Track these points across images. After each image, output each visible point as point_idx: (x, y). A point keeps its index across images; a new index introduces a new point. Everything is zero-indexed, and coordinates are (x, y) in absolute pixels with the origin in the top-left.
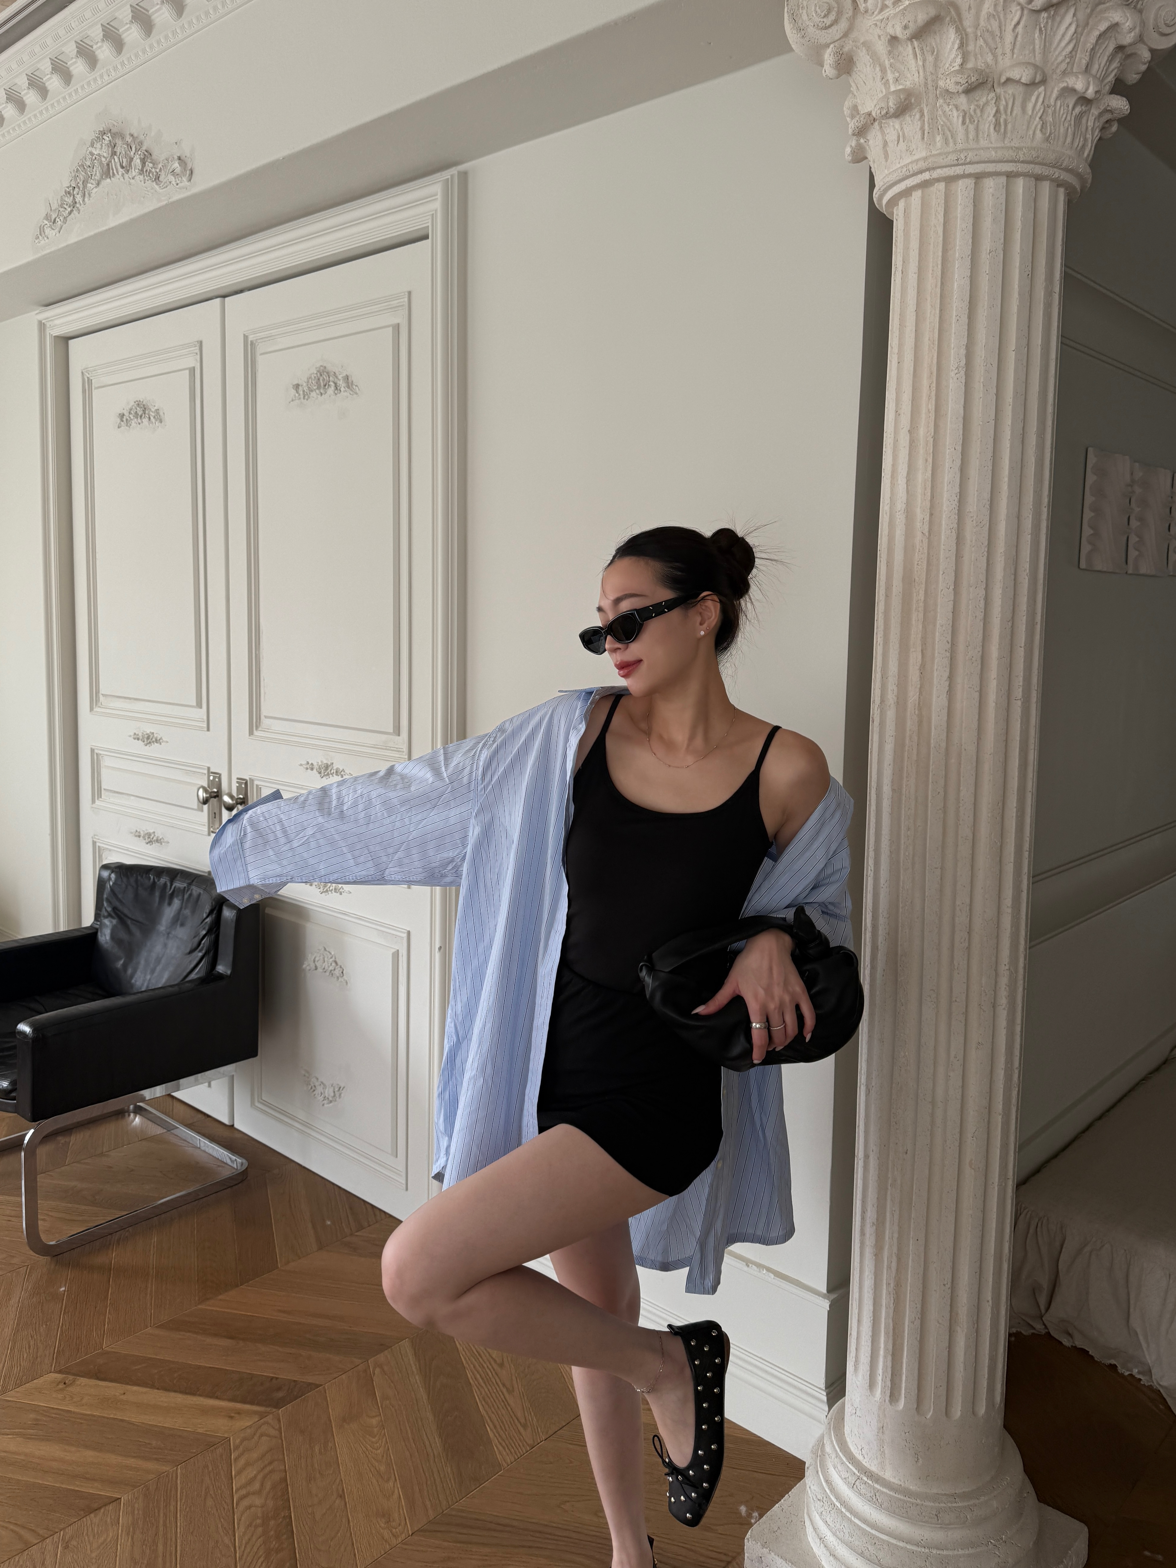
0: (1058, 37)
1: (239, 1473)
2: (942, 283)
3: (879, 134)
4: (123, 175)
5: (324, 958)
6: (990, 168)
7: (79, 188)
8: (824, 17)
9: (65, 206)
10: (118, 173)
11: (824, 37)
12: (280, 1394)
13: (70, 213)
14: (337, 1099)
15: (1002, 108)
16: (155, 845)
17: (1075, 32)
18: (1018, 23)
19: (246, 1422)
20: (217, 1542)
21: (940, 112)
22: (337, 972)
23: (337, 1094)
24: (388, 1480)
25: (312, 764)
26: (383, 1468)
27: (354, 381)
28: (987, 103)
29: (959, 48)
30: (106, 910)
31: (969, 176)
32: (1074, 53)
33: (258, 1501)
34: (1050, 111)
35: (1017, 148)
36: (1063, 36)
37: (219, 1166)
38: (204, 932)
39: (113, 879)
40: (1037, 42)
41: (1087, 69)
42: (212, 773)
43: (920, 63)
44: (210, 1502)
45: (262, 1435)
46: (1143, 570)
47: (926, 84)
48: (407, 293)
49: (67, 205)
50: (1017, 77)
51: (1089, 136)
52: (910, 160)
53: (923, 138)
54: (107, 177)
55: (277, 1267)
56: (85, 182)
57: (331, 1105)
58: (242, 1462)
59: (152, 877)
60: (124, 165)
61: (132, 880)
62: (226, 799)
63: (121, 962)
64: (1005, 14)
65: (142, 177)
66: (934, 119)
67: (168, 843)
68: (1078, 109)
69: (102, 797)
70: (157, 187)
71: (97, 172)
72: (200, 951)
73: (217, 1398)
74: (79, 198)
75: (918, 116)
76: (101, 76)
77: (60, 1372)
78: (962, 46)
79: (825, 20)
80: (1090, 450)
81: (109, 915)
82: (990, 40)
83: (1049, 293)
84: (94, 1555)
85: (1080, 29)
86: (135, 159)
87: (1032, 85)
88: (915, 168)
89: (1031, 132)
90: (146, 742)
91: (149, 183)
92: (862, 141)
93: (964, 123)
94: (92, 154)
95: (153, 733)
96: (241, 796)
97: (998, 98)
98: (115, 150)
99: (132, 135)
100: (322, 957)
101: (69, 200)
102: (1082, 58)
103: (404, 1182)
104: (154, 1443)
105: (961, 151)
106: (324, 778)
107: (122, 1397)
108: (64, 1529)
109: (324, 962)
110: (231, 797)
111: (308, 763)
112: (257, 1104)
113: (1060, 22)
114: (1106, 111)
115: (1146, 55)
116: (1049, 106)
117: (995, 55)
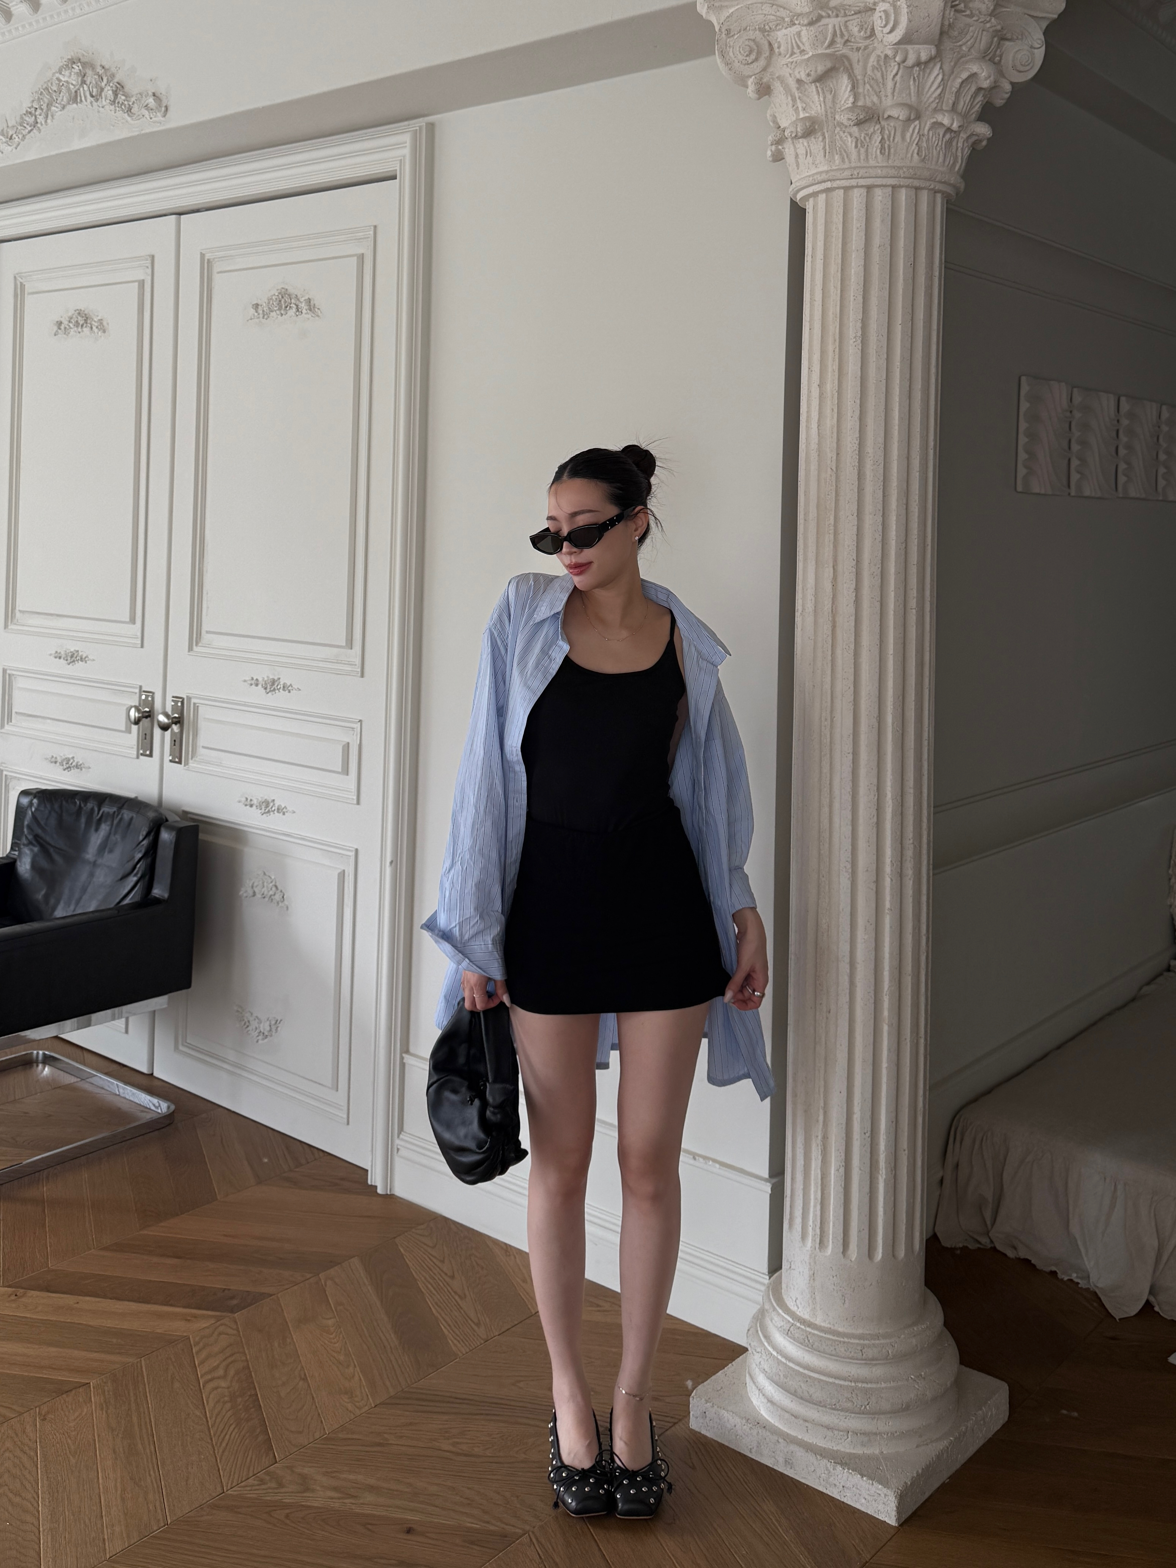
0: (929, 83)
1: (202, 1363)
2: (842, 270)
3: (792, 146)
4: (91, 103)
5: (263, 883)
6: (879, 181)
7: (42, 109)
8: (747, 56)
9: (25, 125)
10: (86, 101)
11: (746, 71)
12: (235, 1302)
13: (29, 132)
14: (273, 1034)
15: (886, 137)
16: (74, 771)
17: (943, 80)
18: (896, 74)
19: (204, 1324)
20: (189, 1414)
21: (837, 137)
22: (278, 897)
23: (274, 1028)
24: (348, 1366)
25: (257, 680)
26: (342, 1358)
27: (316, 305)
28: (874, 133)
29: (851, 91)
30: (26, 837)
31: (862, 186)
32: (942, 95)
33: (223, 1384)
34: (924, 139)
35: (899, 167)
36: (933, 83)
37: (142, 1111)
38: (140, 855)
39: (35, 805)
40: (912, 87)
41: (954, 108)
42: (144, 691)
43: (822, 99)
44: (177, 1385)
45: (220, 1334)
46: (1087, 493)
47: (826, 115)
48: (372, 228)
49: (27, 124)
50: (896, 116)
51: (959, 154)
52: (815, 171)
53: (825, 156)
54: (73, 103)
55: (217, 1199)
56: (49, 105)
57: (266, 1040)
58: (203, 1355)
59: (78, 803)
60: (94, 94)
61: (56, 806)
62: (162, 718)
63: (43, 892)
64: (886, 67)
65: (112, 107)
66: (833, 142)
67: (90, 768)
68: (948, 136)
69: (13, 721)
70: (129, 119)
71: (64, 97)
72: (135, 875)
73: (171, 1305)
74: (41, 119)
75: (821, 139)
76: (73, 9)
77: (9, 1286)
78: (853, 87)
79: (747, 58)
80: (1023, 379)
81: (30, 843)
82: (876, 87)
83: (930, 278)
84: (72, 1424)
85: (946, 78)
86: (106, 90)
87: (909, 120)
88: (819, 178)
89: (909, 155)
90: (69, 661)
91: (120, 113)
92: (780, 147)
93: (856, 147)
94: (59, 80)
95: (78, 651)
96: (176, 715)
97: (882, 129)
98: (85, 79)
99: (103, 68)
100: (261, 882)
101: (31, 120)
102: (949, 98)
103: (345, 1116)
104: (114, 1341)
105: (855, 168)
106: (270, 694)
107: (76, 1305)
108: (39, 1406)
109: (264, 887)
110: (167, 715)
111: (252, 679)
112: (181, 1048)
113: (930, 73)
114: (972, 135)
115: (1008, 87)
116: (923, 135)
117: (879, 97)
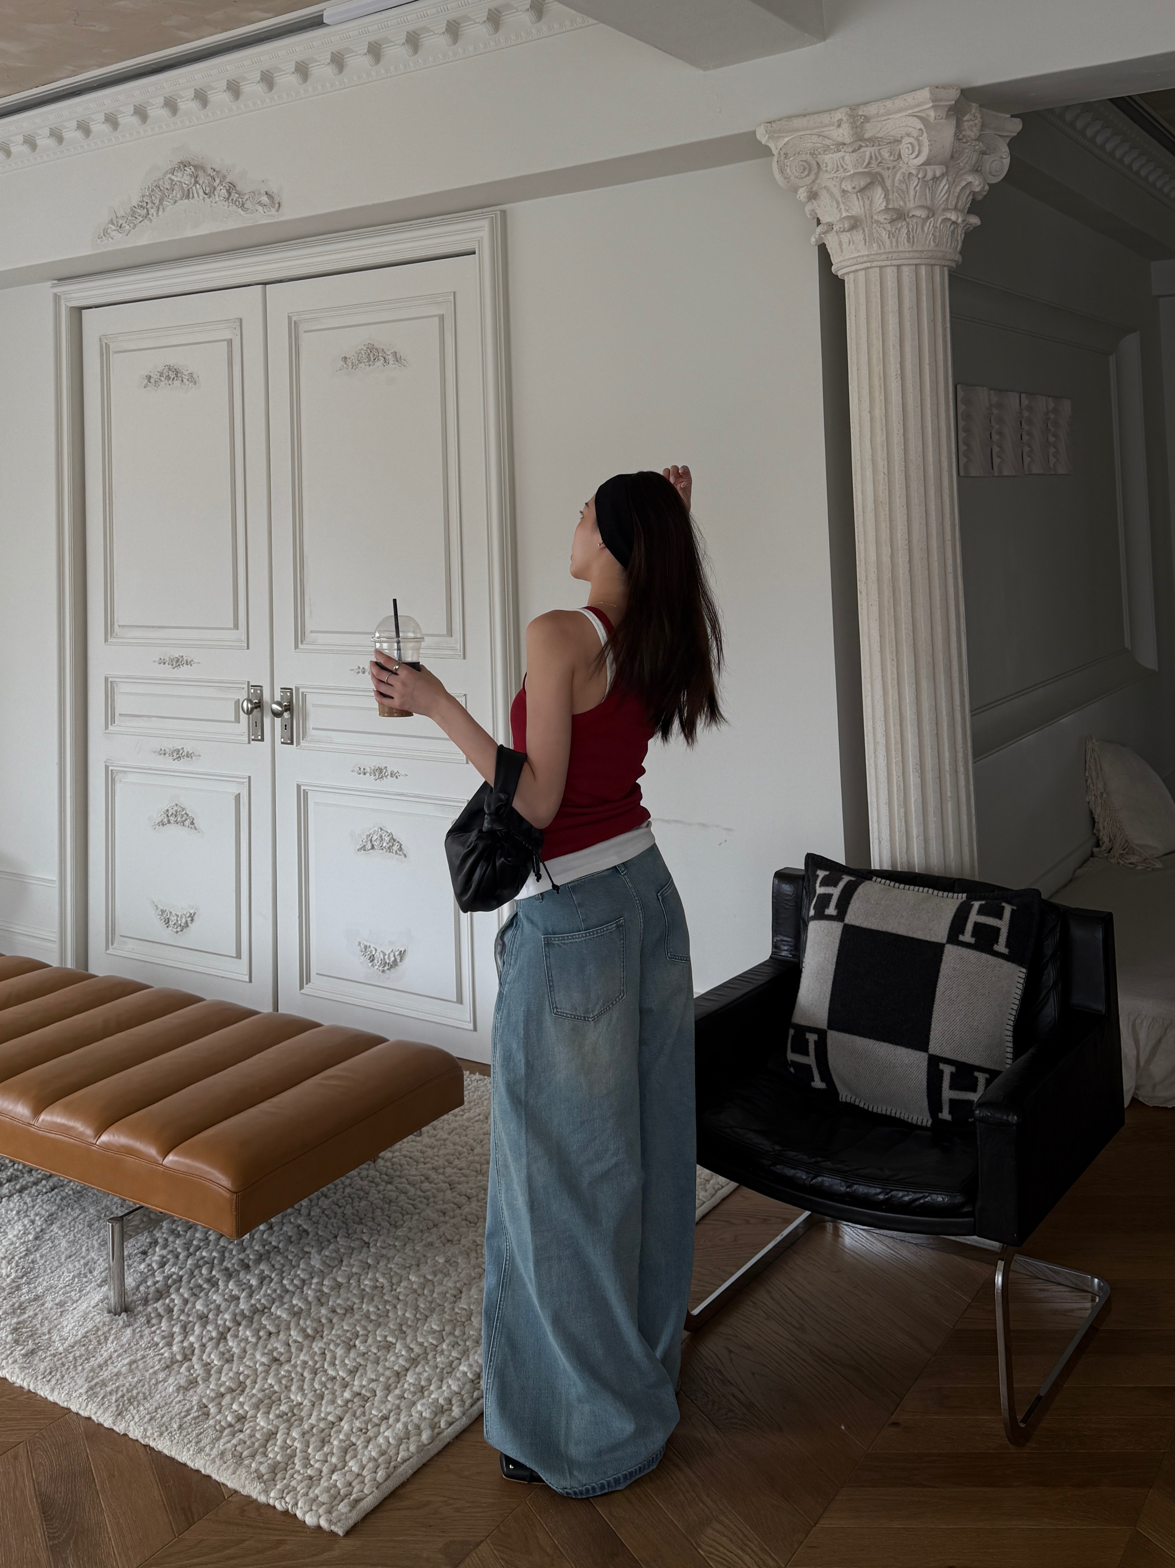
0: (939, 192)
5: (381, 837)
7: (154, 203)
8: (800, 172)
9: (136, 216)
11: (800, 182)
17: (949, 188)
18: (917, 185)
21: (875, 231)
22: (395, 848)
23: (398, 958)
28: (902, 229)
32: (949, 198)
35: (920, 251)
36: (942, 191)
40: (928, 194)
41: (957, 206)
42: (252, 685)
48: (449, 293)
49: (139, 215)
50: (917, 215)
51: (959, 240)
52: (857, 255)
53: (865, 244)
54: (187, 199)
56: (162, 200)
57: (391, 970)
64: (910, 181)
65: (226, 203)
67: (200, 756)
68: (953, 228)
70: (242, 212)
71: (178, 194)
75: (862, 232)
78: (885, 195)
79: (801, 174)
82: (901, 194)
83: (944, 329)
85: (951, 186)
87: (928, 218)
88: (861, 259)
89: (928, 242)
92: (824, 237)
93: (889, 238)
96: (286, 702)
97: (908, 224)
100: (378, 837)
102: (954, 200)
105: (889, 253)
109: (382, 840)
113: (940, 185)
114: (967, 226)
116: (936, 227)
117: (905, 202)
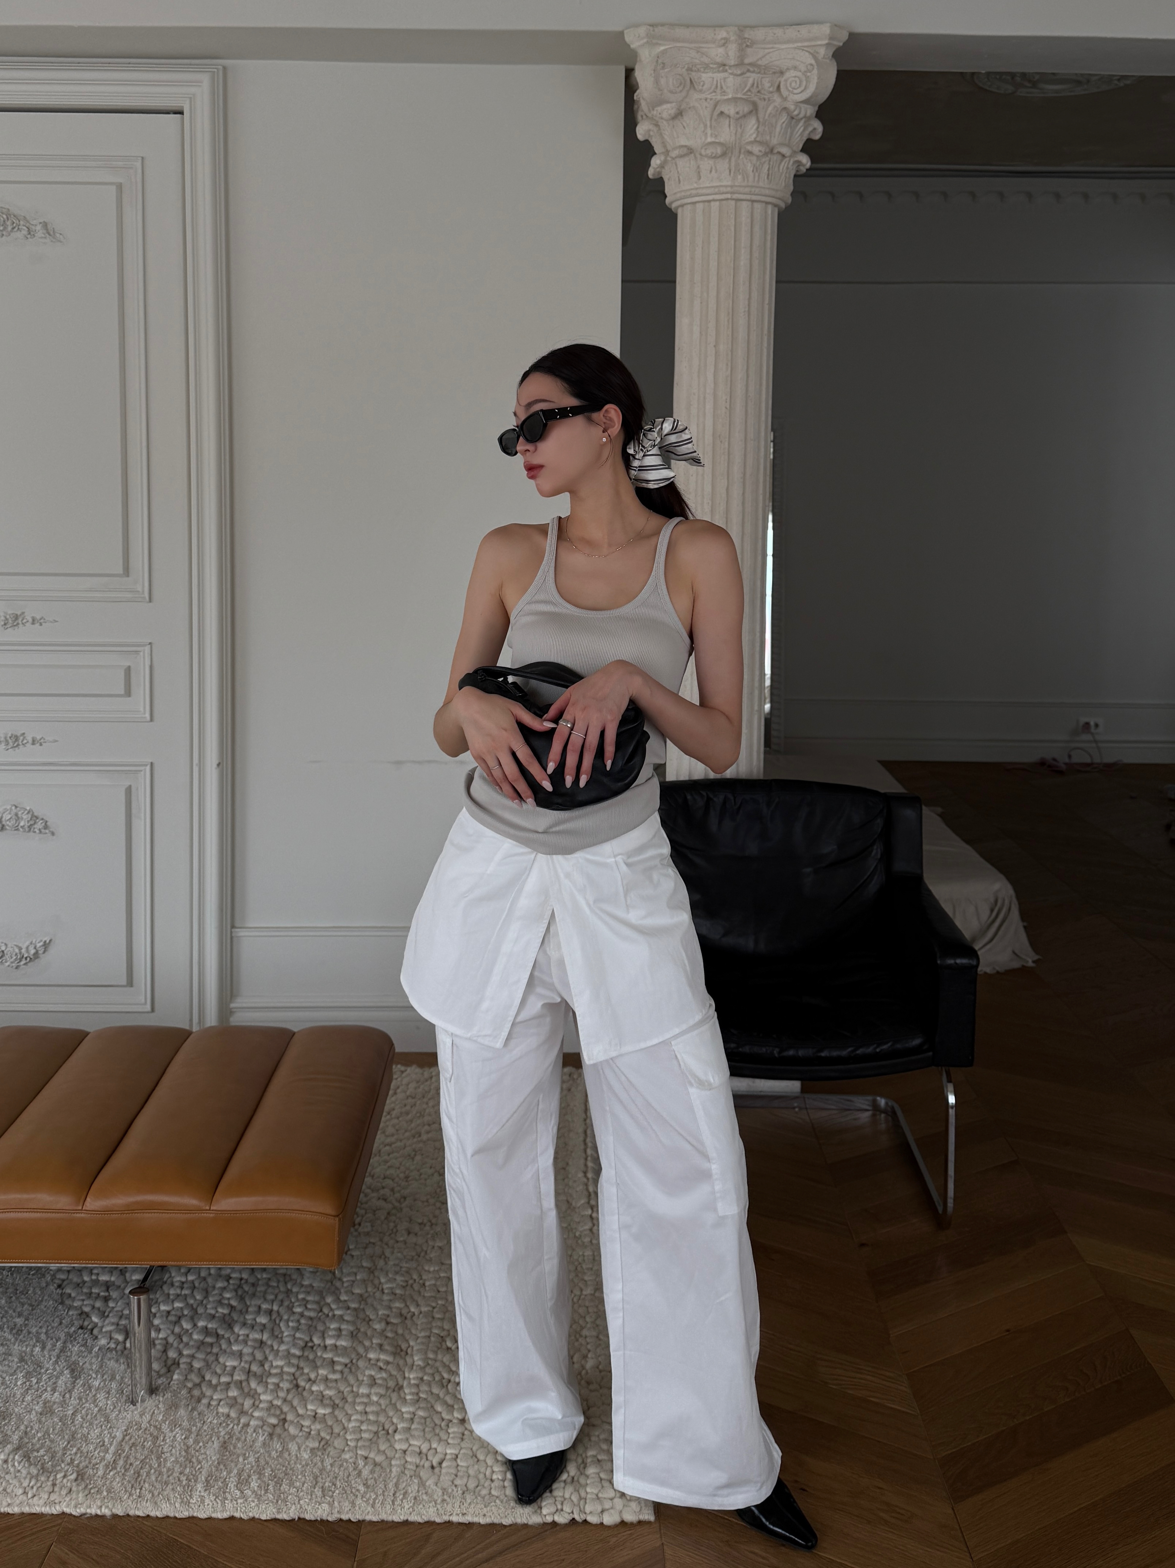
5: (16, 816)
6: (760, 198)
14: (41, 955)
15: (771, 166)
22: (38, 826)
23: (41, 950)
28: (765, 162)
29: (755, 129)
31: (749, 200)
43: (736, 132)
47: (736, 143)
53: (730, 174)
57: (30, 964)
66: (737, 164)
100: (12, 816)
109: (17, 820)
